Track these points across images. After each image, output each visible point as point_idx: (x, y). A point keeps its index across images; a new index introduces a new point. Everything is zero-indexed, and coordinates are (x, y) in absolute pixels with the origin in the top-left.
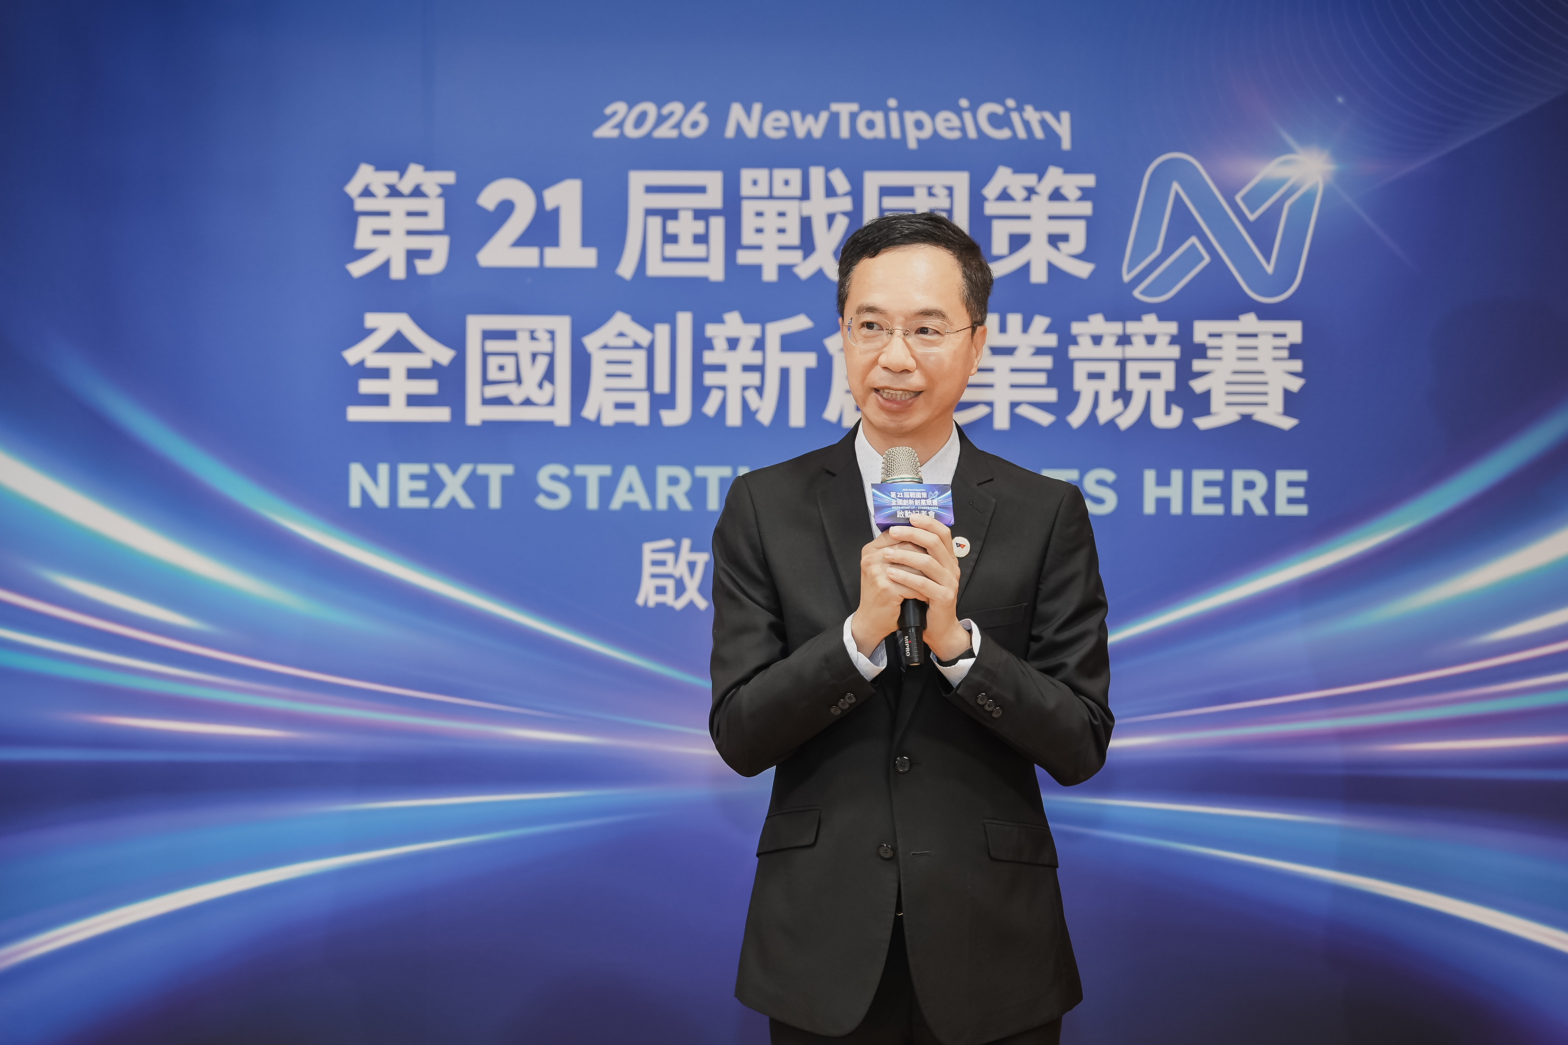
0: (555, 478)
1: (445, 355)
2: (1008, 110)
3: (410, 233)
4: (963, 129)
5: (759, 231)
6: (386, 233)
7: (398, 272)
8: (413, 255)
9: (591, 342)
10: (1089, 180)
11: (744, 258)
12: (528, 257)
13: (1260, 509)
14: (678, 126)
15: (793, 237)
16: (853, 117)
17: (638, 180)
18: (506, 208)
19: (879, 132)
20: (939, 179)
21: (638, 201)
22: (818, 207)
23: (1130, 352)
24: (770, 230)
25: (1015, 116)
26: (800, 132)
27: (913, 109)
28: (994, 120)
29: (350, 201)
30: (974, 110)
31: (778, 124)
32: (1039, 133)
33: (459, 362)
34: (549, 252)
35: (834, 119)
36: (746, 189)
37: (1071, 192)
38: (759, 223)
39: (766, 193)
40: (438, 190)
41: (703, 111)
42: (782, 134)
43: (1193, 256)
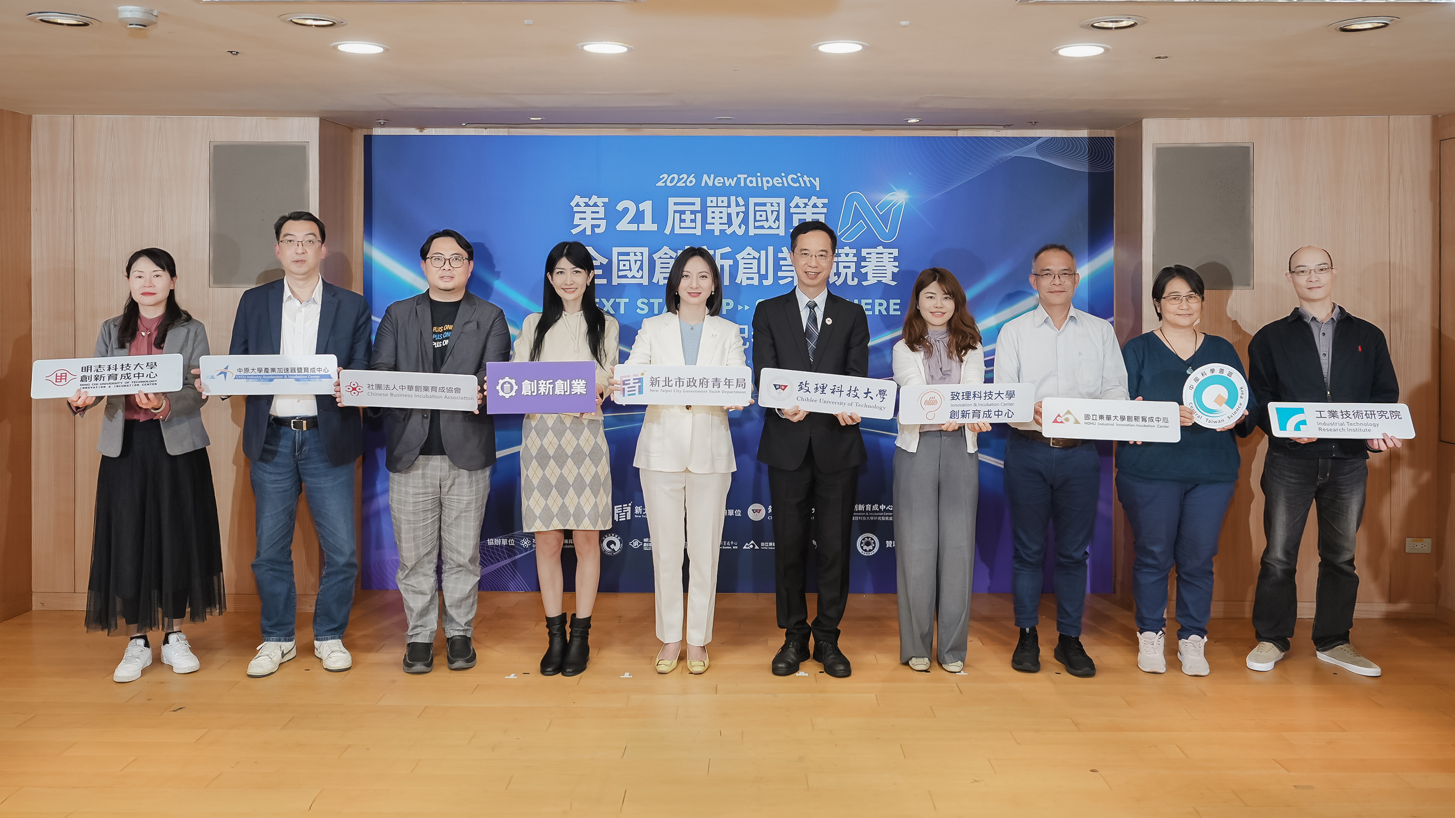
0: (643, 303)
1: (605, 261)
2: (798, 177)
3: (592, 219)
4: (783, 183)
5: (713, 218)
6: (585, 219)
7: (588, 232)
8: (594, 227)
9: (656, 256)
10: (826, 201)
11: (708, 227)
12: (634, 227)
13: (884, 313)
14: (685, 182)
15: (725, 220)
16: (745, 179)
17: (671, 200)
18: (626, 210)
19: (754, 184)
20: (774, 200)
21: (672, 208)
22: (733, 210)
23: (840, 259)
24: (717, 218)
25: (801, 179)
26: (727, 184)
27: (766, 176)
28: (793, 180)
29: (572, 208)
30: (786, 177)
31: (719, 182)
32: (809, 185)
33: (610, 263)
34: (641, 225)
35: (739, 180)
36: (709, 204)
37: (820, 205)
38: (713, 215)
39: (715, 205)
40: (602, 204)
41: (694, 177)
42: (721, 185)
43: (861, 226)
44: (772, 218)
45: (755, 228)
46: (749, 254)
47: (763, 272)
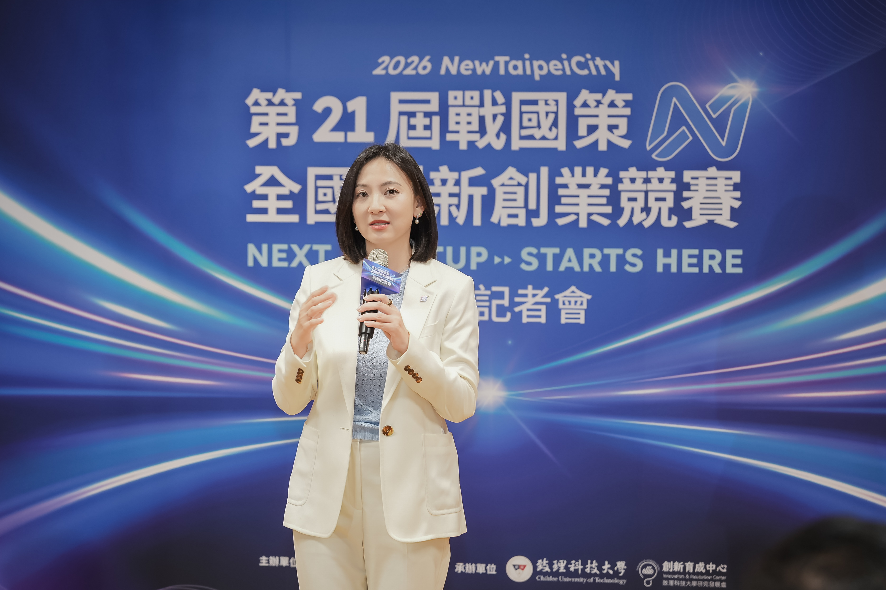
1: (296, 188)
2: (587, 60)
3: (278, 124)
4: (563, 70)
5: (458, 123)
6: (266, 124)
7: (272, 144)
8: (280, 136)
10: (629, 97)
11: (450, 137)
12: (339, 137)
13: (718, 270)
14: (416, 68)
15: (475, 127)
16: (507, 63)
17: (395, 97)
18: (328, 111)
19: (520, 72)
20: (551, 96)
21: (395, 108)
22: (488, 111)
23: (650, 187)
24: (463, 123)
25: (591, 63)
26: (479, 72)
27: (537, 59)
28: (580, 65)
29: (248, 108)
30: (569, 59)
31: (467, 67)
32: (603, 72)
33: (304, 191)
34: (350, 134)
35: (497, 64)
36: (451, 101)
37: (620, 103)
38: (458, 119)
39: (461, 103)
40: (293, 102)
41: (429, 61)
42: (469, 72)
43: (683, 137)
44: (546, 123)
45: (522, 138)
46: (511, 178)
47: (532, 206)
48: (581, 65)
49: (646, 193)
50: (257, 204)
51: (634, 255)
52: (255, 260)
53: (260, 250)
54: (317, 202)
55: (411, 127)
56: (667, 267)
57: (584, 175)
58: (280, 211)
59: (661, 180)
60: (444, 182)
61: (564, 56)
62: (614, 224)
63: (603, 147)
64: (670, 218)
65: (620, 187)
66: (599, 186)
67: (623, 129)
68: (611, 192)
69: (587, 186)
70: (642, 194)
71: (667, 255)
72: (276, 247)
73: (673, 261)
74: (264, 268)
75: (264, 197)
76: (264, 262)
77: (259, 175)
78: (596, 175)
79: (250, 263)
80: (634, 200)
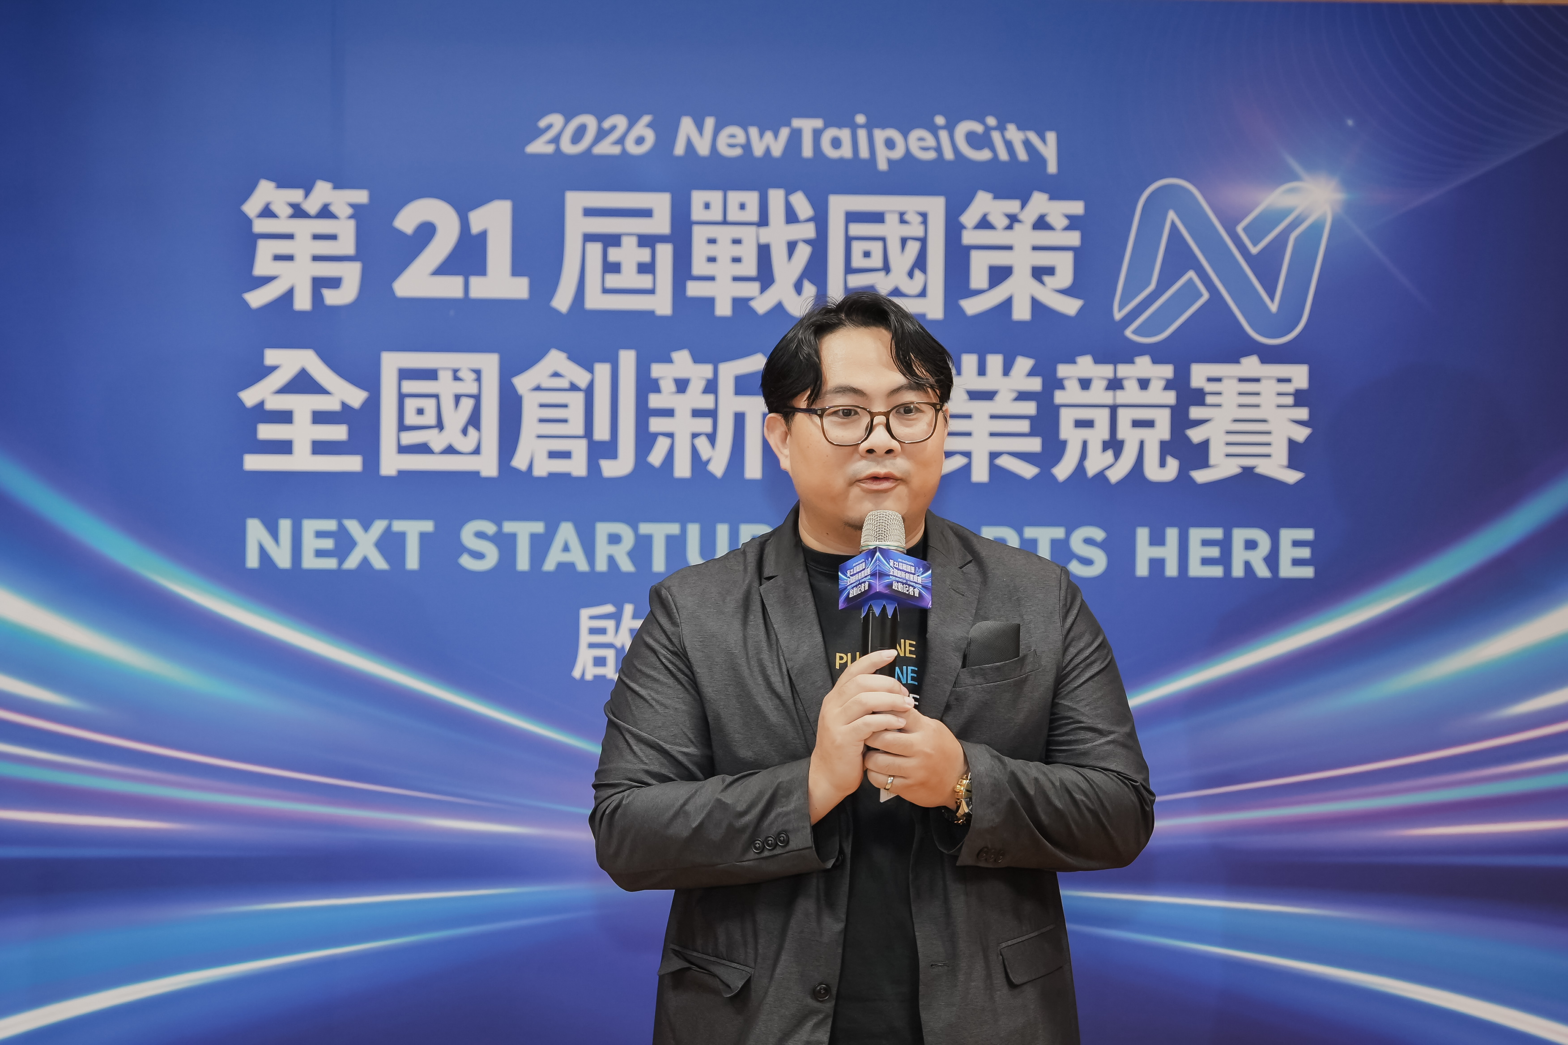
0: (480, 535)
1: (356, 397)
2: (988, 129)
3: (316, 258)
4: (939, 149)
5: (712, 260)
6: (290, 258)
7: (303, 302)
8: (319, 284)
9: (522, 383)
10: (1077, 208)
11: (694, 289)
12: (451, 287)
13: (1263, 572)
14: (621, 141)
15: (750, 267)
16: (817, 134)
17: (576, 201)
18: (426, 232)
19: (846, 152)
20: (912, 204)
21: (576, 225)
22: (777, 233)
23: (1121, 397)
24: (724, 259)
25: (996, 136)
26: (758, 150)
27: (883, 127)
28: (973, 140)
29: (249, 222)
30: (950, 128)
31: (733, 141)
32: (1022, 155)
33: (373, 405)
34: (474, 281)
35: (796, 136)
36: (697, 213)
37: (1057, 220)
38: (712, 250)
39: (719, 218)
40: (349, 211)
41: (649, 125)
42: (737, 152)
43: (1190, 292)
44: (902, 261)
48: (976, 141)
49: (1114, 409)
50: (266, 432)
51: (1089, 541)
52: (263, 554)
53: (274, 533)
54: (402, 427)
55: (611, 268)
56: (1157, 565)
57: (982, 371)
58: (320, 448)
59: (1144, 384)
60: (682, 385)
61: (940, 120)
62: (1045, 477)
63: (1022, 312)
64: (1163, 464)
65: (1059, 397)
66: (1014, 395)
67: (1065, 276)
68: (1039, 408)
69: (988, 396)
70: (1106, 413)
71: (1157, 540)
72: (310, 526)
73: (1169, 552)
74: (284, 571)
75: (285, 417)
76: (282, 558)
77: (273, 369)
78: (1007, 370)
79: (252, 561)
80: (1087, 424)
